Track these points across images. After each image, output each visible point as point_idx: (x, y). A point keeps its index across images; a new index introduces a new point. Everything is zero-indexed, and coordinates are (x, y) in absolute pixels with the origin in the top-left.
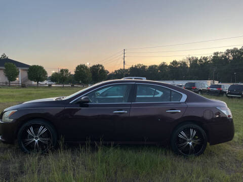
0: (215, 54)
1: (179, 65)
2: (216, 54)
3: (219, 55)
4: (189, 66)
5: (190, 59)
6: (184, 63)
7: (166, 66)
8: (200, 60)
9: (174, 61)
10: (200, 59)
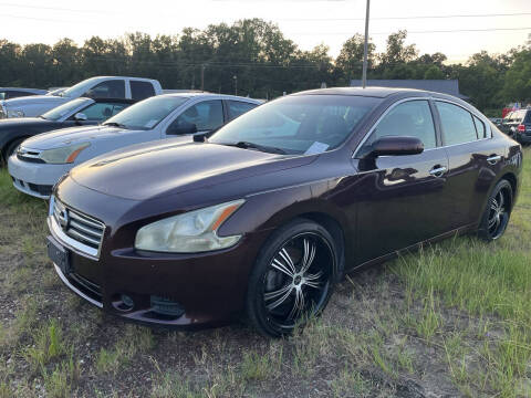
0: (185, 31)
1: (108, 50)
2: (188, 31)
3: (193, 36)
4: (131, 53)
5: (132, 38)
6: (121, 47)
7: (74, 49)
8: (156, 44)
9: (93, 39)
10: (157, 41)
